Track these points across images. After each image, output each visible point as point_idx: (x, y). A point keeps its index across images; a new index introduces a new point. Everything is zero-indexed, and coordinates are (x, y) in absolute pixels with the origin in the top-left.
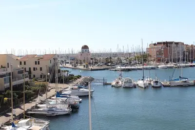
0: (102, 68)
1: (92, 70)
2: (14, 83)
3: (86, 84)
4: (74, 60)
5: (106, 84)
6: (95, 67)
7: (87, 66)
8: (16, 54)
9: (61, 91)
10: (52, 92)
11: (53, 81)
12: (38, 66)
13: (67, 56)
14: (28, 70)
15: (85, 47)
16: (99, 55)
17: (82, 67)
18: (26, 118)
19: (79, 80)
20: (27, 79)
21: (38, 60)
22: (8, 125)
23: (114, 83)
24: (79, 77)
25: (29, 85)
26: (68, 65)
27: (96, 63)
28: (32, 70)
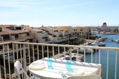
0: (112, 33)
1: (107, 34)
2: (71, 38)
3: (103, 40)
4: (99, 29)
5: (113, 41)
6: (109, 33)
7: (105, 32)
8: (74, 27)
9: (91, 43)
10: (87, 43)
11: (87, 38)
12: (82, 32)
13: (96, 28)
14: (77, 33)
15: (105, 24)
16: (112, 27)
17: (103, 33)
18: (74, 53)
19: (100, 39)
20: (77, 37)
21: (82, 29)
22: (67, 55)
23: (117, 41)
24: (100, 37)
25: (77, 39)
26: (96, 32)
27: (110, 31)
28: (79, 33)
